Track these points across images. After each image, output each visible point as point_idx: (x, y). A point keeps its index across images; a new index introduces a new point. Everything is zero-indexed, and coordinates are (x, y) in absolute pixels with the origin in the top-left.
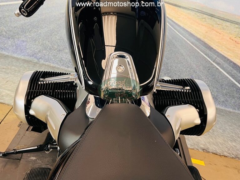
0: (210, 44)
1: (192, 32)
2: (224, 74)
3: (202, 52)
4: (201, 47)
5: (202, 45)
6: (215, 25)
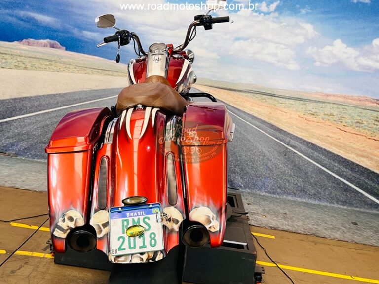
0: (278, 126)
1: (254, 115)
2: (305, 159)
3: (272, 136)
4: (269, 131)
5: (269, 127)
6: (278, 105)
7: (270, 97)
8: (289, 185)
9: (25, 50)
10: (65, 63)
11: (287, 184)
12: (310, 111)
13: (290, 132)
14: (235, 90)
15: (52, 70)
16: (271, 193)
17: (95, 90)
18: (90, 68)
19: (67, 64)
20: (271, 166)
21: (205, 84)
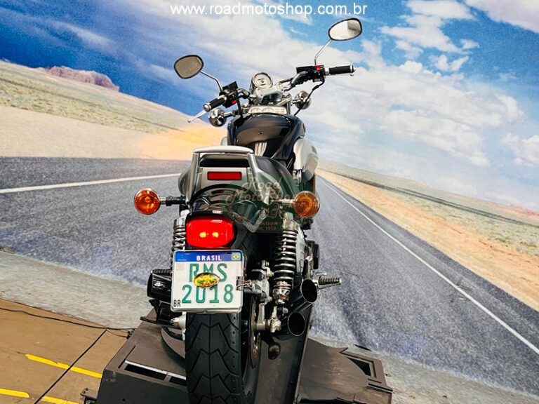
0: (445, 253)
1: (409, 230)
2: (483, 311)
3: (434, 267)
4: (429, 258)
5: (431, 253)
6: (448, 218)
7: (437, 204)
8: (454, 351)
9: (54, 83)
10: (115, 111)
11: (450, 350)
12: (498, 234)
13: (463, 265)
14: (382, 187)
15: (94, 121)
16: (422, 361)
17: (157, 160)
18: (154, 124)
19: (119, 114)
20: (428, 316)
21: (336, 171)
